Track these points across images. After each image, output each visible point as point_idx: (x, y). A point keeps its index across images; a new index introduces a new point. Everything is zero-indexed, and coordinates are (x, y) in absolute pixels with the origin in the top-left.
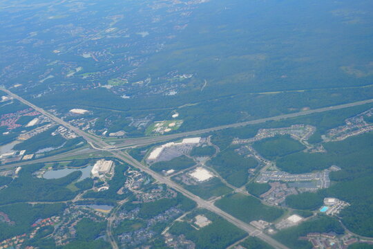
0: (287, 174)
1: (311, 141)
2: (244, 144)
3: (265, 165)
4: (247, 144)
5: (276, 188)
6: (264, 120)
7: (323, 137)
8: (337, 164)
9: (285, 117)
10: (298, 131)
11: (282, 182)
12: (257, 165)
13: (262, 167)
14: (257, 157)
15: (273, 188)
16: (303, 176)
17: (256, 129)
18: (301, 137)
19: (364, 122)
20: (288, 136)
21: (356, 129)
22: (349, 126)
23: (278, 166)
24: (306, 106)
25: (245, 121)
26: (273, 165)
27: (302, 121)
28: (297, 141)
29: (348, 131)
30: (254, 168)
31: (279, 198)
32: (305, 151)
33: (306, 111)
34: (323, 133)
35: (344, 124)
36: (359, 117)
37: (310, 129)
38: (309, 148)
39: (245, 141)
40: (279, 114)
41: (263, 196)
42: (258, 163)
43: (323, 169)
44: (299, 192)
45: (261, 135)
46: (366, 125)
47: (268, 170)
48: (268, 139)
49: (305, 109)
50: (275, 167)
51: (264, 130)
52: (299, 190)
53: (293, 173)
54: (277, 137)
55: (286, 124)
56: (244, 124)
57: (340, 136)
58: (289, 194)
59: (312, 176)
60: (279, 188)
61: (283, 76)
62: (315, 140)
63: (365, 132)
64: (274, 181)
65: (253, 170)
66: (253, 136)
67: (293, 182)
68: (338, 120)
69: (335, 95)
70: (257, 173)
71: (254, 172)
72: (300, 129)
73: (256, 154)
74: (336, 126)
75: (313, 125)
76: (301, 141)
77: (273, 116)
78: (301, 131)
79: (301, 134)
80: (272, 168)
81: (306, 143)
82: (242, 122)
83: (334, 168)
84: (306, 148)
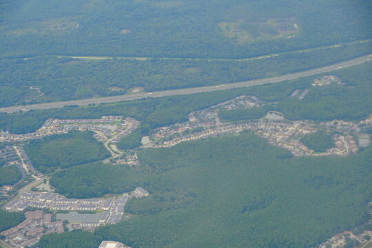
0: (62, 197)
1: (122, 145)
2: (11, 144)
3: (31, 180)
4: (17, 143)
5: (34, 220)
6: (60, 105)
7: (145, 140)
8: (145, 186)
9: (97, 101)
10: (109, 127)
11: (46, 211)
12: (17, 180)
13: (26, 184)
14: (25, 166)
15: (28, 220)
16: (85, 202)
17: (42, 118)
18: (109, 137)
19: (217, 120)
20: (89, 135)
21: (199, 130)
22: (191, 124)
23: (52, 184)
24: (139, 85)
25: (31, 103)
26: (45, 182)
27: (121, 111)
28: (101, 144)
29: (187, 132)
30: (11, 184)
31: (31, 237)
32: (106, 161)
33: (136, 94)
34: (145, 132)
35: (185, 120)
36: (212, 111)
37: (130, 125)
38: (114, 156)
39: (17, 138)
40: (90, 96)
41: (6, 233)
42: (20, 177)
43: (120, 193)
44: (66, 230)
45: (48, 129)
46: (218, 123)
47: (34, 190)
48: (55, 137)
49: (136, 90)
50: (47, 187)
51: (56, 121)
52: (68, 226)
53: (71, 196)
54: (72, 134)
55: (95, 113)
56: (25, 109)
57: (171, 139)
58: (48, 232)
59: (99, 203)
60: (39, 220)
61: (124, 31)
62: (129, 144)
64: (34, 209)
65: (8, 188)
66: (33, 130)
67: (66, 212)
68: (176, 113)
69: (192, 70)
70: (14, 194)
71: (9, 193)
72: (112, 124)
73: (25, 162)
74: (170, 123)
75: (137, 119)
76: (106, 145)
77: (80, 98)
78: (114, 128)
79: (110, 131)
80: (40, 187)
81: (114, 147)
82: (24, 104)
83: (139, 192)
84: (110, 155)
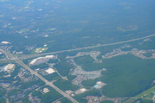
0: (85, 71)
1: (97, 58)
2: (70, 59)
3: (77, 67)
4: (72, 58)
5: (79, 77)
6: (80, 49)
7: (103, 56)
8: (105, 68)
9: (89, 47)
10: (93, 53)
11: (82, 75)
12: (73, 67)
13: (75, 68)
14: (74, 64)
15: (78, 77)
16: (91, 72)
17: (76, 52)
18: (94, 56)
19: (120, 50)
20: (89, 56)
21: (116, 53)
22: (114, 52)
23: (82, 68)
24: (99, 43)
25: (73, 49)
26: (80, 68)
27: (96, 49)
28: (92, 58)
29: (113, 54)
30: (72, 68)
31: (79, 81)
32: (94, 62)
33: (99, 45)
34: (103, 54)
35: (112, 51)
36: (119, 48)
37: (99, 53)
38: (96, 61)
39: (71, 57)
40: (88, 46)
41: (73, 80)
42: (74, 67)
43: (99, 70)
44: (87, 79)
45: (79, 55)
46: (121, 51)
47: (78, 69)
48: (81, 57)
49: (98, 44)
50: (81, 69)
51: (80, 53)
52: (88, 78)
53: (87, 71)
54: (85, 56)
55: (89, 50)
56: (72, 50)
57: (109, 56)
58: (83, 80)
59: (94, 72)
60: (80, 77)
61: (93, 30)
62: (99, 58)
63: (120, 55)
64: (79, 74)
65: (71, 69)
66: (75, 55)
67: (86, 75)
68: (110, 49)
69: (112, 39)
70: (73, 71)
71: (72, 70)
72: (94, 53)
73: (74, 63)
74: (109, 52)
75: (100, 51)
76: (93, 58)
77: (85, 47)
78: (95, 54)
79: (94, 55)
80: (79, 69)
81: (96, 58)
82: (72, 49)
83: (104, 69)
84: (95, 61)
